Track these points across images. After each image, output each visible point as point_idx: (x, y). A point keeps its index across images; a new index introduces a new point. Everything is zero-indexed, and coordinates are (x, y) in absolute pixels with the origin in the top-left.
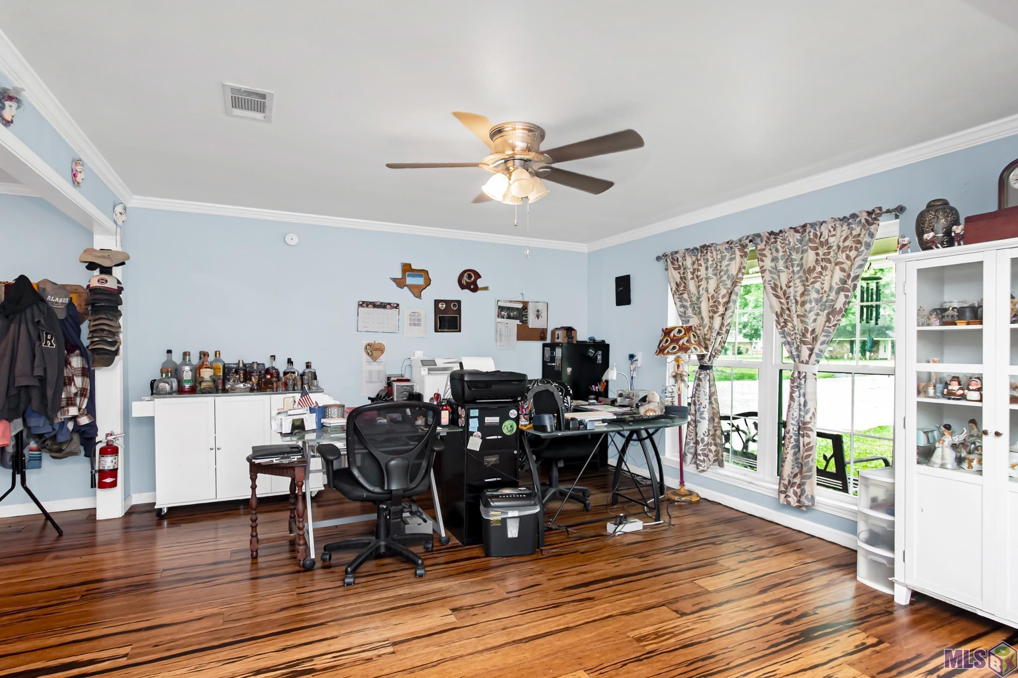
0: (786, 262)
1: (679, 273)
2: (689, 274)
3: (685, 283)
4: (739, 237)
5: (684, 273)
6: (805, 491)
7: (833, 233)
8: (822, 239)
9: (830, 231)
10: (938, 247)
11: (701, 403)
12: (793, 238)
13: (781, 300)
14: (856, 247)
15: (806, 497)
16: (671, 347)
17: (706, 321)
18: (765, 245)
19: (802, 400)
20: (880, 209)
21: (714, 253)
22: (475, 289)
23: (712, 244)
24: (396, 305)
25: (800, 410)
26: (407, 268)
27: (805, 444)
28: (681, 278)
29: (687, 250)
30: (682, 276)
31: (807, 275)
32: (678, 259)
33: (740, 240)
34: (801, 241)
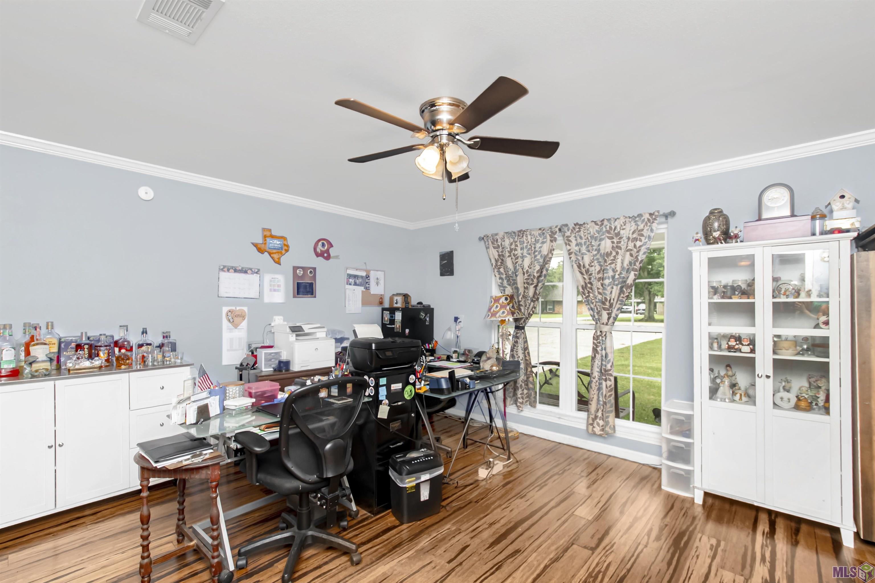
0: (588, 247)
1: (498, 251)
2: (507, 252)
3: (502, 260)
4: (550, 225)
5: (502, 252)
6: (609, 423)
7: (624, 227)
8: (616, 231)
9: (621, 225)
10: (721, 243)
11: (519, 357)
12: (593, 229)
13: (584, 276)
14: (640, 238)
15: (610, 427)
16: (501, 311)
17: (521, 290)
18: (571, 233)
19: (604, 352)
20: (658, 212)
21: (529, 237)
22: (328, 258)
23: (528, 230)
24: (256, 271)
25: (602, 360)
26: (267, 234)
27: (608, 386)
28: (499, 255)
29: (506, 233)
30: (501, 253)
31: (606, 258)
32: (497, 240)
33: (551, 228)
34: (598, 232)
